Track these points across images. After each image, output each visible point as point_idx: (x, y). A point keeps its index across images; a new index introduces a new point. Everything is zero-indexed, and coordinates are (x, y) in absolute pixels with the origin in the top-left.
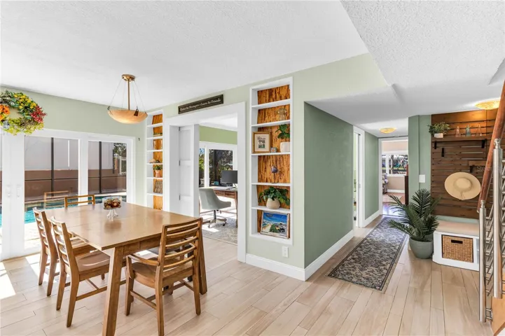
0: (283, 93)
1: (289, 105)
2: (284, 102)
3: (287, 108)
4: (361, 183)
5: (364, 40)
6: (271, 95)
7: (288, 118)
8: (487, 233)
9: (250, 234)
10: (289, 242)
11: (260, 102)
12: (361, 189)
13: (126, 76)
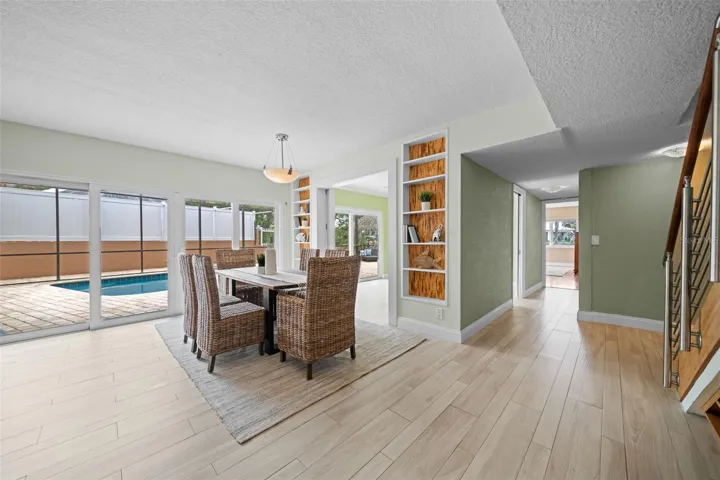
0: (437, 146)
1: (444, 160)
2: (437, 156)
3: (441, 163)
4: (521, 249)
5: (533, 75)
6: (423, 150)
7: (443, 173)
8: (674, 289)
9: (402, 296)
10: (444, 303)
11: (412, 158)
12: (521, 256)
13: (279, 135)
